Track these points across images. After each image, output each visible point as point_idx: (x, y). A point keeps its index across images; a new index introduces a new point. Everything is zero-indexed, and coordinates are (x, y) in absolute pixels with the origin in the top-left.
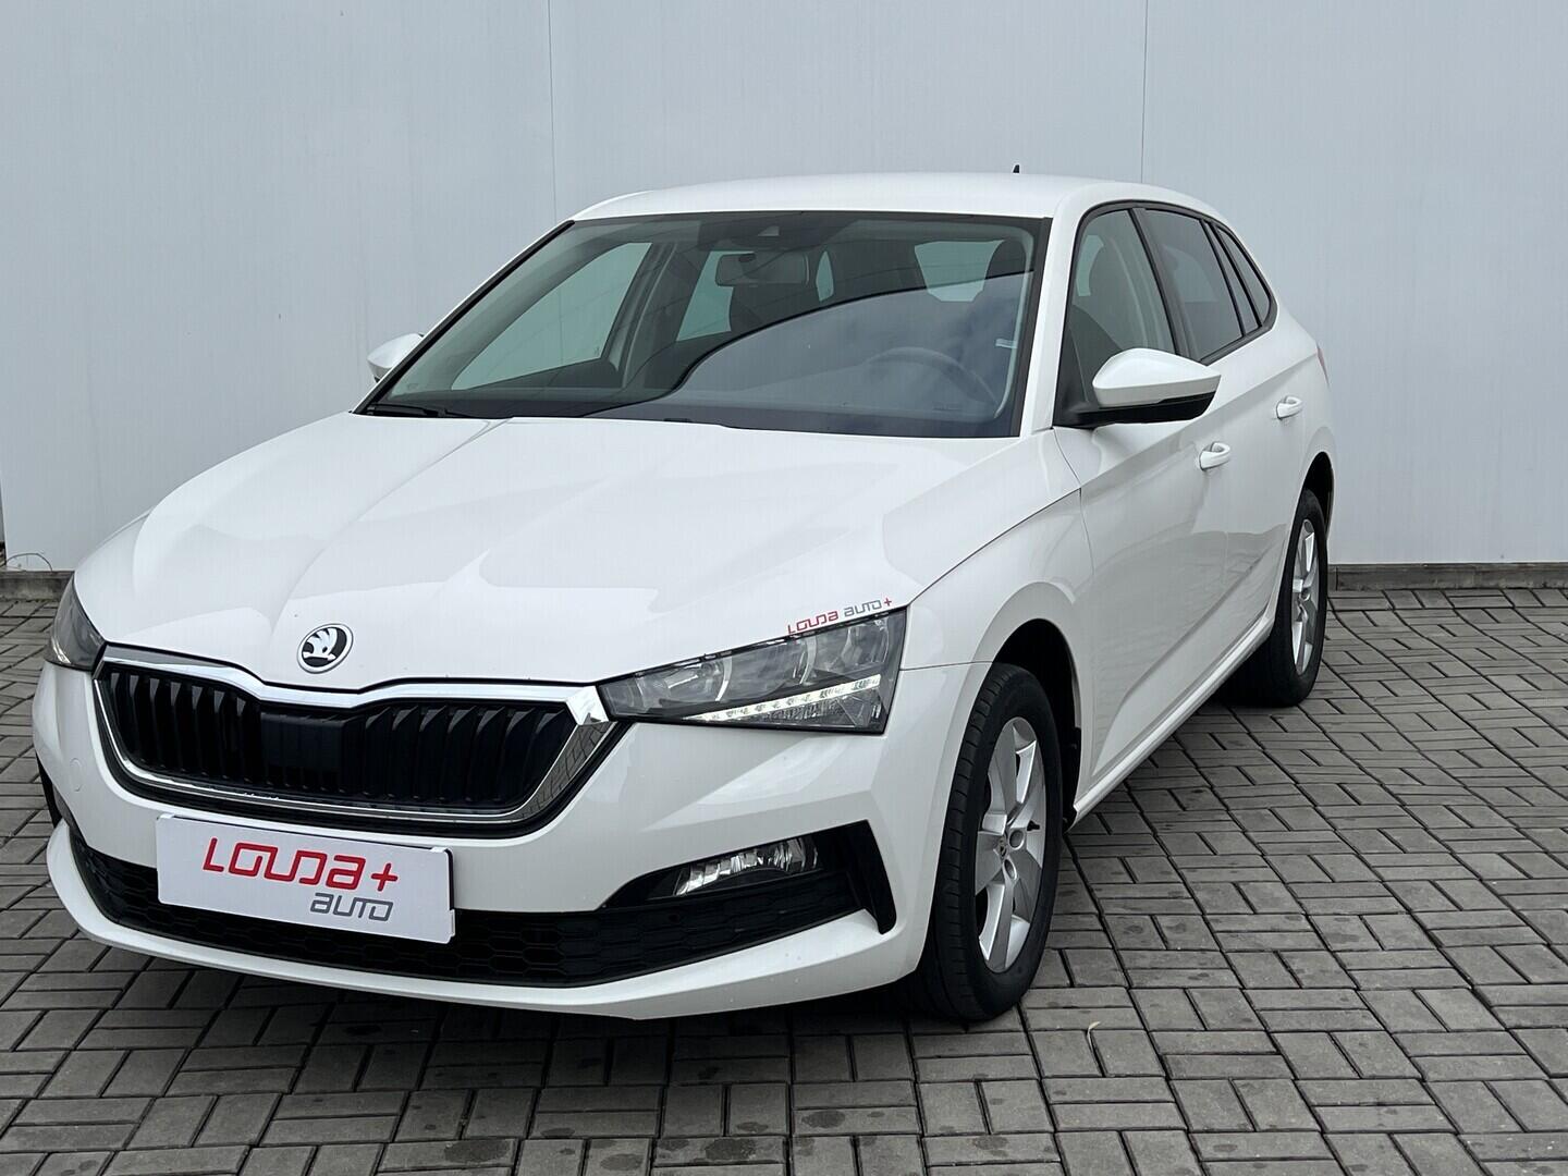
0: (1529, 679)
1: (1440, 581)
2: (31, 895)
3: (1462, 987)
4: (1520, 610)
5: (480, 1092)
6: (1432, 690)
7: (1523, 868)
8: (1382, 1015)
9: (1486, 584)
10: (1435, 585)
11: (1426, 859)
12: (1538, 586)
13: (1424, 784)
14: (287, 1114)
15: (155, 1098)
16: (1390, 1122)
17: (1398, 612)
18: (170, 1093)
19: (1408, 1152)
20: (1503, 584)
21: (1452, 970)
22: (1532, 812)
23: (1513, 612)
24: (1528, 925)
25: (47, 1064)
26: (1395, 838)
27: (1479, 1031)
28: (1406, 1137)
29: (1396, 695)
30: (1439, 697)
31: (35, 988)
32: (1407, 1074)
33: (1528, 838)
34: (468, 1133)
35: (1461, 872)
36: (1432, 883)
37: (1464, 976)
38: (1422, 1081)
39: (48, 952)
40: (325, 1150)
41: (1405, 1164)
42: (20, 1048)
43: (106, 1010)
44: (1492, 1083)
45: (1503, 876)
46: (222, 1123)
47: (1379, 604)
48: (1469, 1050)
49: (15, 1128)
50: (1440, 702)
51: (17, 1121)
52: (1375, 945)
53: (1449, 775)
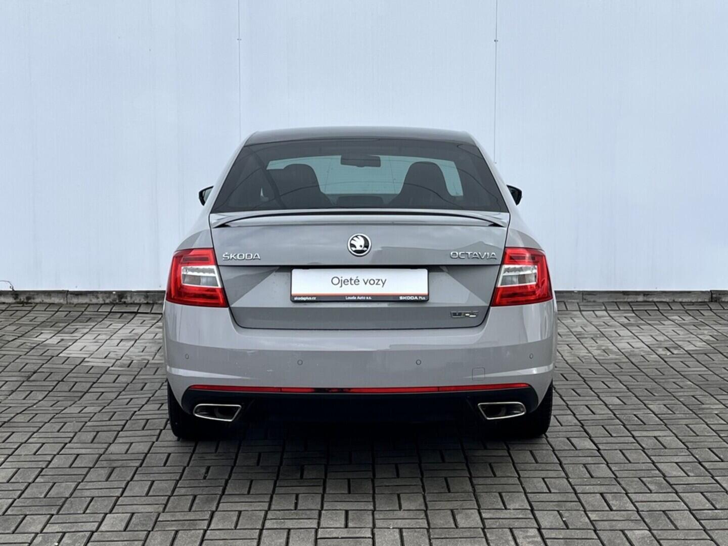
0: (655, 337)
1: (627, 299)
2: (29, 409)
3: (586, 437)
4: (661, 311)
5: (211, 468)
6: (613, 341)
7: (624, 401)
8: (554, 446)
9: (648, 300)
10: (626, 300)
11: (587, 398)
12: (671, 301)
13: (596, 374)
14: (141, 472)
15: (91, 468)
16: (544, 474)
17: (608, 311)
18: (96, 466)
19: (548, 483)
20: (655, 300)
21: (585, 433)
22: (637, 383)
23: (658, 311)
24: (618, 418)
25: (49, 458)
26: (578, 392)
27: (587, 449)
28: (549, 479)
29: (597, 343)
30: (615, 344)
31: (38, 436)
32: (555, 462)
33: (630, 391)
34: (207, 478)
35: (601, 402)
36: (587, 406)
37: (588, 434)
38: (561, 464)
39: (40, 426)
40: (156, 482)
41: (545, 486)
42: (37, 454)
43: (66, 444)
44: (586, 465)
45: (615, 403)
46: (117, 476)
47: (599, 308)
48: (580, 455)
49: (39, 477)
50: (614, 345)
51: (41, 474)
52: (559, 424)
53: (608, 371)
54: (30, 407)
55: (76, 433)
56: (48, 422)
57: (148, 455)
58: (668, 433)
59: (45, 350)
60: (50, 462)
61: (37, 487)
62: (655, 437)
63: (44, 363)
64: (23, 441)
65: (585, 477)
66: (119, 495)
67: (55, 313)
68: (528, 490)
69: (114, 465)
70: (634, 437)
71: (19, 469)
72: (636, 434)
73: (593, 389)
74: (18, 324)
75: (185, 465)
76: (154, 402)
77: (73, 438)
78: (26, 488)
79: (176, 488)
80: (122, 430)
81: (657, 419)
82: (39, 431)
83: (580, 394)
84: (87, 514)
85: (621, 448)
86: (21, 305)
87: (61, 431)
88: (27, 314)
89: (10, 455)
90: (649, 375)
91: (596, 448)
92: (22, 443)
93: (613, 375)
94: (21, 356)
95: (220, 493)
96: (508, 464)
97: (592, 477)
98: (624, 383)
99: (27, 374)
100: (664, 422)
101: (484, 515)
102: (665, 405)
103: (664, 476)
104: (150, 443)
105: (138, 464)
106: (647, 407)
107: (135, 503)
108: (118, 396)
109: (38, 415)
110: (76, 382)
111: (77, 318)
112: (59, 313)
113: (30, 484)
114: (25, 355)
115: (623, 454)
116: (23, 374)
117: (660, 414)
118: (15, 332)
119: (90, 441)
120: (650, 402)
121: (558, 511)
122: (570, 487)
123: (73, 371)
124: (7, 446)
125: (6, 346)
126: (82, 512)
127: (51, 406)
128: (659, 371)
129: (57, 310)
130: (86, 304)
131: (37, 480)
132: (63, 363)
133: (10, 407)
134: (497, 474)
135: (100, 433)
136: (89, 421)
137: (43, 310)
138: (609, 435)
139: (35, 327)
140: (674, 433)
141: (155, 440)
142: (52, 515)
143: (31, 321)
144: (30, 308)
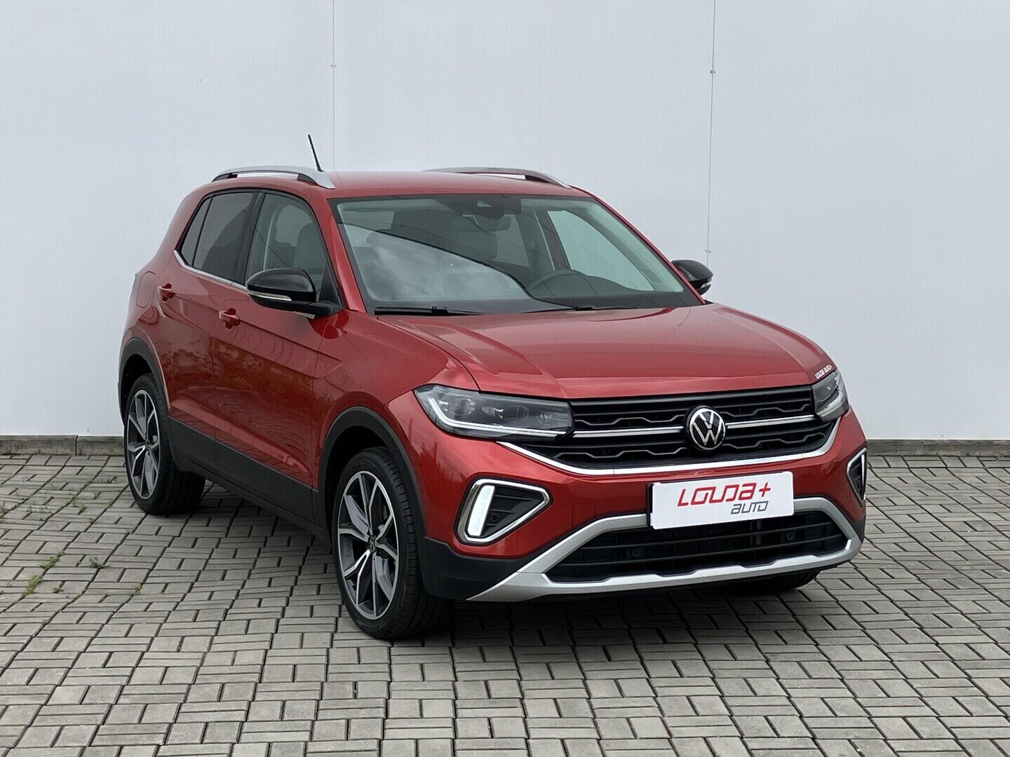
54: (69, 603)
55: (153, 638)
56: (107, 623)
57: (266, 667)
58: (985, 638)
59: (66, 523)
60: (130, 677)
61: (124, 710)
62: (967, 644)
63: (70, 541)
64: (82, 650)
65: (879, 696)
66: (243, 720)
67: (61, 469)
68: (805, 714)
69: (223, 679)
70: (937, 644)
71: (89, 687)
72: (940, 640)
73: (870, 580)
74: (11, 485)
75: (323, 680)
76: (246, 596)
77: (150, 644)
78: (109, 711)
79: (318, 710)
80: (216, 635)
81: (967, 620)
82: (99, 636)
83: (853, 586)
84: (206, 743)
85: (922, 659)
86: (9, 457)
87: (129, 635)
88: (19, 471)
89: (71, 668)
90: (945, 560)
91: (887, 659)
92: (81, 653)
93: (895, 561)
94: (32, 531)
95: (383, 716)
96: (771, 679)
97: (889, 696)
98: (914, 572)
99: (48, 557)
100: (976, 624)
101: (750, 746)
102: (974, 601)
103: (987, 696)
104: (262, 652)
105: (256, 680)
106: (949, 604)
107: (268, 729)
108: (191, 588)
109: (86, 615)
110: (125, 569)
111: (96, 476)
112: (66, 468)
113: (111, 706)
114: (38, 529)
115: (926, 666)
116: (43, 557)
117: (970, 614)
118: (11, 496)
119: (175, 649)
120: (954, 598)
121: (849, 740)
122: (862, 710)
123: (114, 554)
124: (61, 655)
125: (6, 516)
126: (198, 741)
127: (100, 602)
128: (959, 555)
129: (63, 465)
130: (103, 455)
131: (121, 701)
132: (97, 542)
133: (42, 603)
134: (757, 691)
135: (186, 638)
136: (165, 622)
137: (43, 464)
138: (904, 642)
139: (38, 490)
140: (994, 640)
141: (268, 648)
142: (159, 746)
143: (28, 480)
144: (23, 462)
